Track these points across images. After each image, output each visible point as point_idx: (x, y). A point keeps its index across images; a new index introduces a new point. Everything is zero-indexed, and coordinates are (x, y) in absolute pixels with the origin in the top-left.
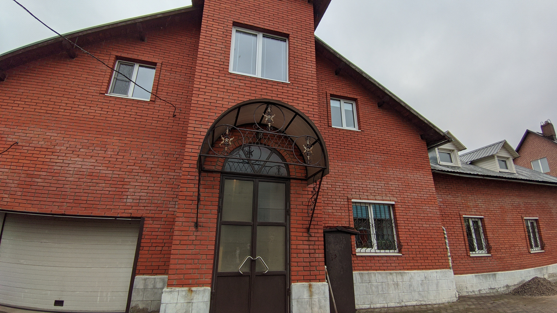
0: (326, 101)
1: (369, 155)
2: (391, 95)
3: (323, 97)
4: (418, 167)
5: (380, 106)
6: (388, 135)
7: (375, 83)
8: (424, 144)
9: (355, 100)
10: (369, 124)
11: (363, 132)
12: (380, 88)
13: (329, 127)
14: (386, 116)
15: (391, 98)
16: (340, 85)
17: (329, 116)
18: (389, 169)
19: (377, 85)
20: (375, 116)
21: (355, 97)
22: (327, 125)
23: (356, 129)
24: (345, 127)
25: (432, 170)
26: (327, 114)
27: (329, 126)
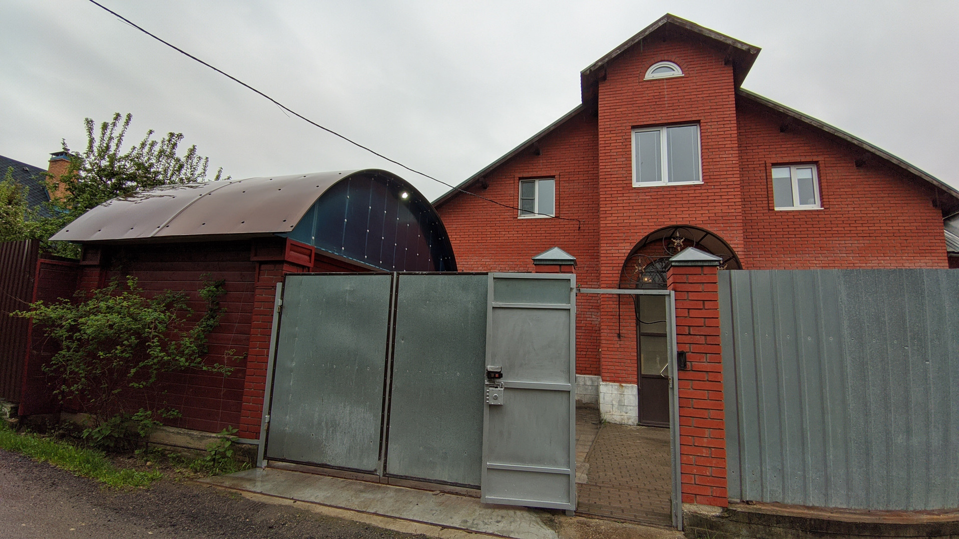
0: (764, 174)
1: (838, 242)
2: (873, 150)
3: (760, 170)
4: (923, 251)
5: (859, 164)
6: (873, 209)
7: (845, 137)
9: (816, 163)
10: (838, 196)
11: (828, 210)
12: (854, 144)
13: (770, 212)
14: (870, 179)
15: (873, 154)
16: (789, 146)
17: (769, 195)
19: (849, 139)
20: (851, 182)
21: (815, 159)
22: (767, 208)
23: (817, 207)
24: (798, 207)
25: (948, 252)
26: (766, 193)
27: (769, 210)
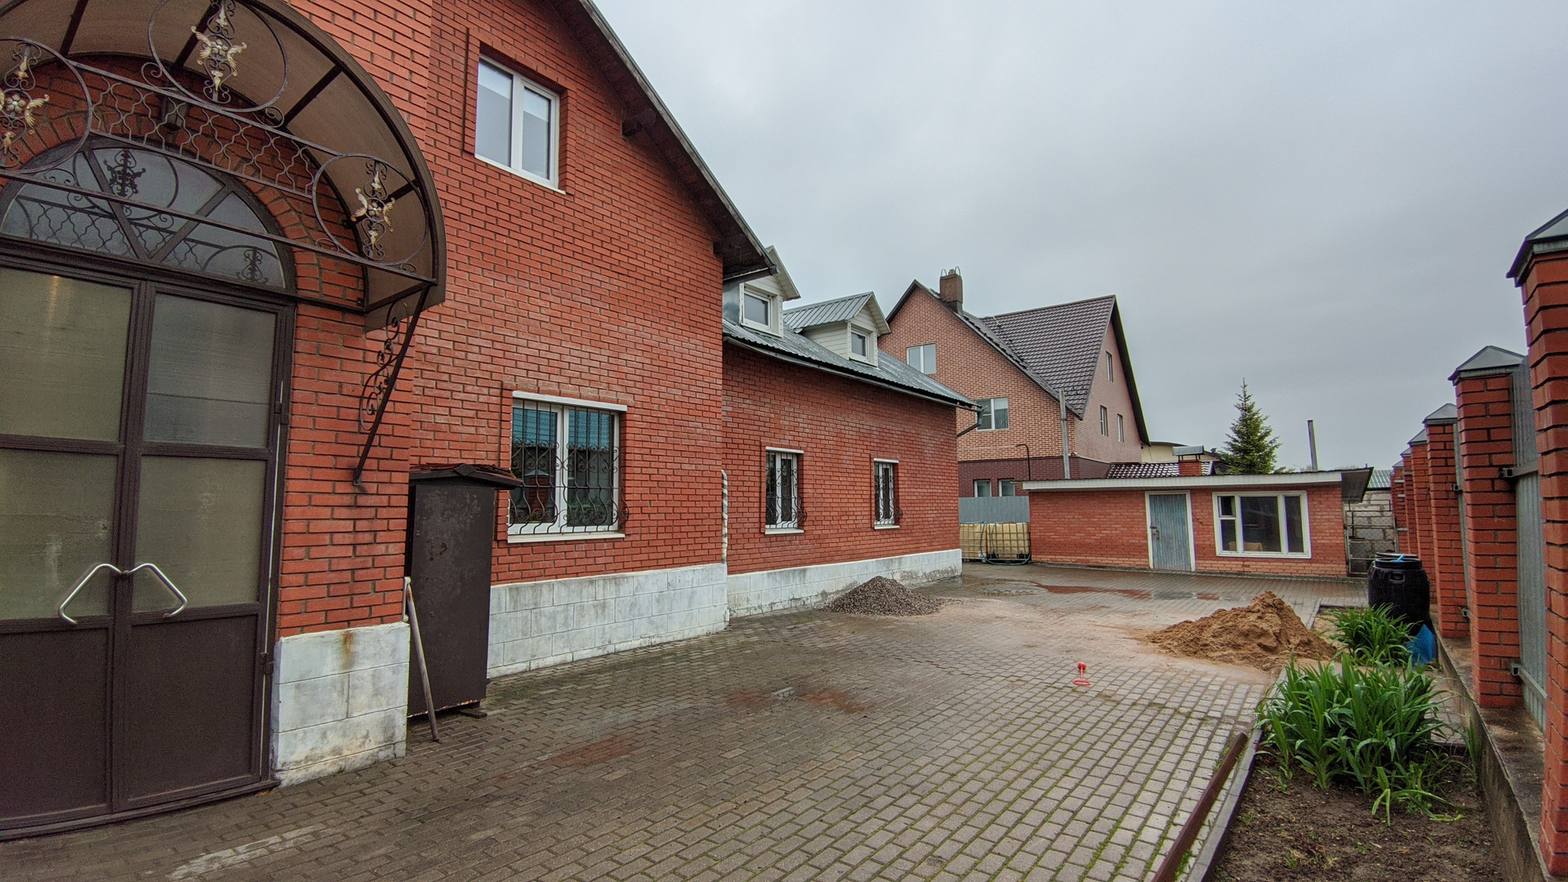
0: (462, 60)
2: (660, 109)
3: (454, 45)
5: (629, 132)
7: (624, 57)
8: (717, 267)
9: (560, 91)
10: (590, 179)
11: (571, 199)
12: (635, 79)
13: (465, 156)
14: (640, 170)
15: (659, 116)
16: (519, 23)
17: (468, 116)
18: (627, 318)
19: (629, 66)
20: (612, 160)
21: (562, 82)
22: (458, 145)
23: (552, 184)
24: (517, 169)
25: (724, 335)
26: (461, 108)
27: (463, 151)
